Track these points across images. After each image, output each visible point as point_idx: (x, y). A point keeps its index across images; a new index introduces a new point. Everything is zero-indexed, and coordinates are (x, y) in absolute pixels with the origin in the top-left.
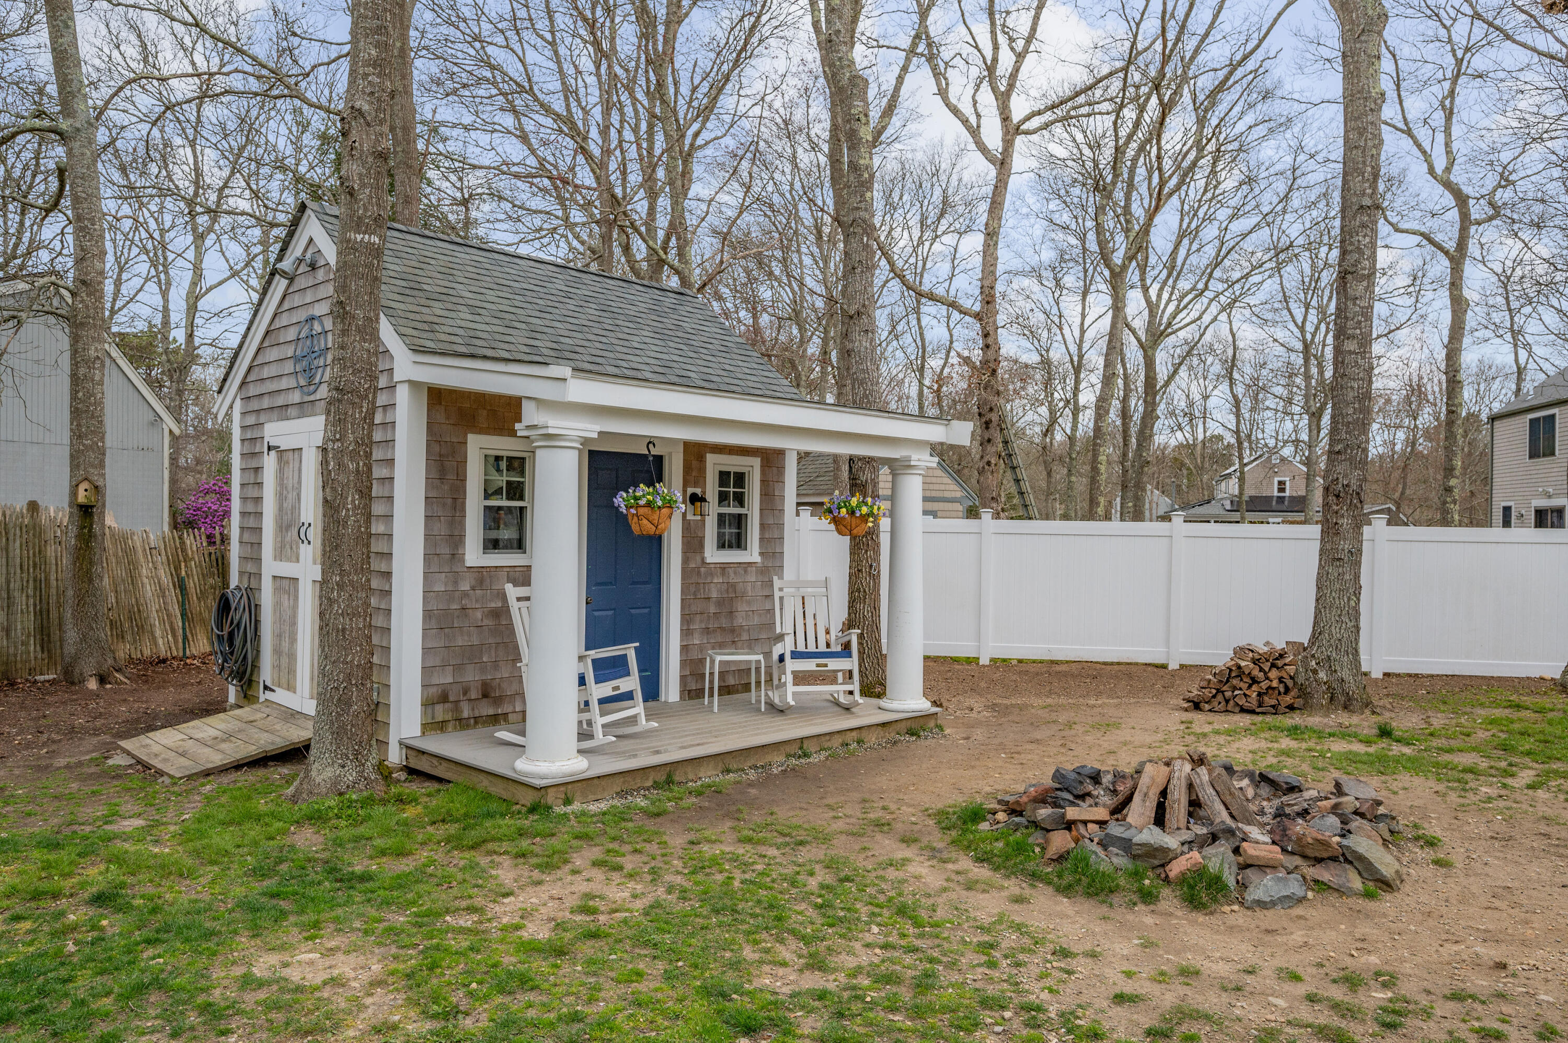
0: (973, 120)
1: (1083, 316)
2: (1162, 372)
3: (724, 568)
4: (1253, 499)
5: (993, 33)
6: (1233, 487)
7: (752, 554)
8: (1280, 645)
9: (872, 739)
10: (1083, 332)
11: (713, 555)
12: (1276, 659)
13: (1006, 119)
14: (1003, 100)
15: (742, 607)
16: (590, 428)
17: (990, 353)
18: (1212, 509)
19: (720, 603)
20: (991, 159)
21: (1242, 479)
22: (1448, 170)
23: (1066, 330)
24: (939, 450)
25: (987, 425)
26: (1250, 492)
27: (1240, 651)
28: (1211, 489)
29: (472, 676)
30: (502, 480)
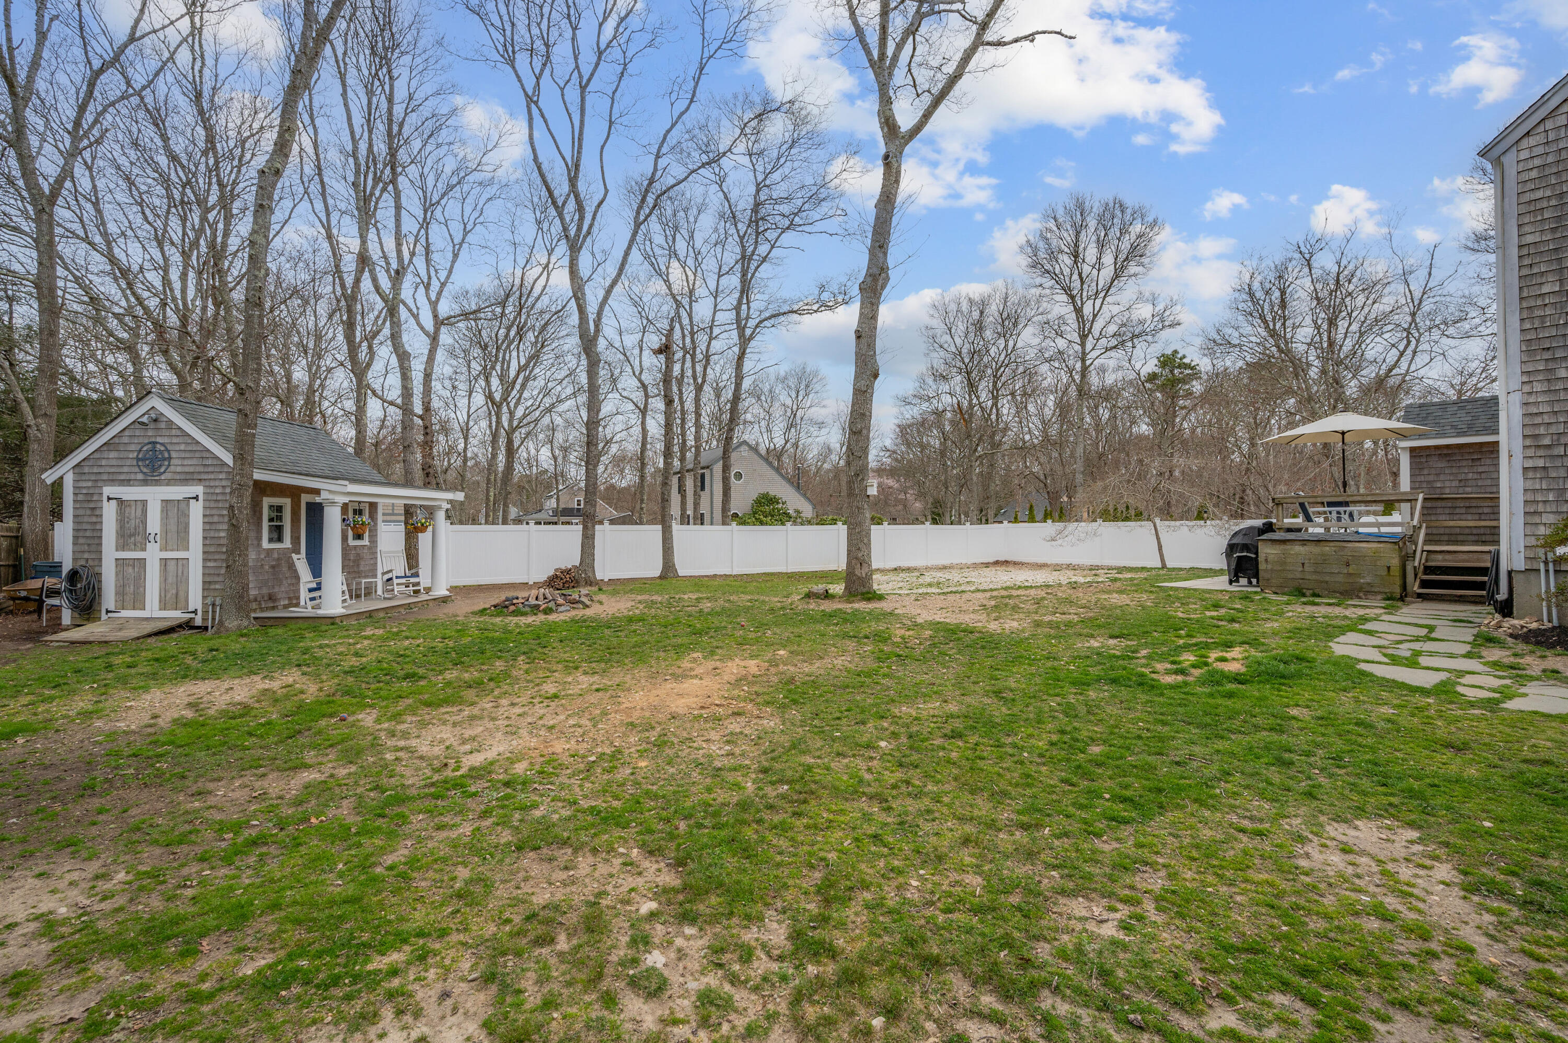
0: (415, 310)
1: (469, 407)
2: (516, 444)
3: (355, 547)
4: (564, 509)
5: (428, 270)
6: (553, 503)
7: (366, 542)
8: (569, 567)
9: (431, 604)
10: (469, 416)
11: (352, 542)
12: (568, 571)
13: (436, 316)
14: (434, 305)
15: (362, 563)
16: (346, 499)
17: (429, 438)
18: (542, 516)
19: (354, 561)
20: (427, 334)
21: (558, 500)
22: (641, 373)
23: (458, 413)
24: (450, 502)
25: (428, 475)
26: (562, 506)
27: (556, 570)
28: (542, 505)
29: (265, 591)
30: (274, 514)
